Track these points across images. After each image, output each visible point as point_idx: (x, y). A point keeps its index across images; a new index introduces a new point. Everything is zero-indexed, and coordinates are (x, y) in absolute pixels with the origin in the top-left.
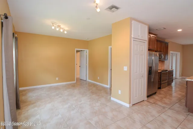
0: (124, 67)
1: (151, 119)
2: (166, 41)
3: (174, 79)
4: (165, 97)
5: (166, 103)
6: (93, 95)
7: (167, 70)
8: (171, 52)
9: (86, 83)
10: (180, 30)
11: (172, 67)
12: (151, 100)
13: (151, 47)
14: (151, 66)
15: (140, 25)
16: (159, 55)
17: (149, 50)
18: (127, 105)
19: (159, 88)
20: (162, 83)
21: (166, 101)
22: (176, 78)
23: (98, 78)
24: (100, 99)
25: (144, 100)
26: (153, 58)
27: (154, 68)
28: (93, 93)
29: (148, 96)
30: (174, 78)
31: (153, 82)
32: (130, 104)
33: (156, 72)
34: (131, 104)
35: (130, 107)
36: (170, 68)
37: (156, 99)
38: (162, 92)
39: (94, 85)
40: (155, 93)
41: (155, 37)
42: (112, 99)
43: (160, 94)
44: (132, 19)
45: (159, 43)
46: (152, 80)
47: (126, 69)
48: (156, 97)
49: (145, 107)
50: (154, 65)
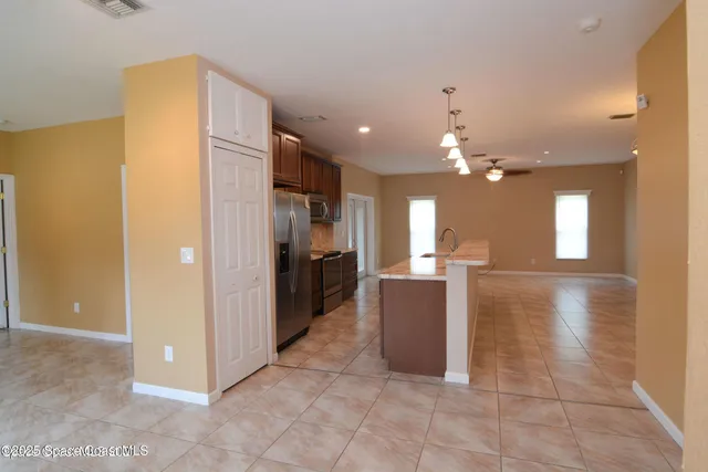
0: (183, 250)
1: (283, 425)
2: (336, 160)
3: (362, 278)
4: (333, 341)
5: (333, 360)
6: (40, 391)
7: (339, 253)
8: (350, 195)
9: (9, 340)
10: (364, 130)
11: (354, 241)
12: (291, 358)
13: (284, 176)
14: (285, 240)
15: (239, 93)
16: (311, 204)
17: (276, 186)
18: (202, 399)
19: (319, 312)
20: (326, 293)
21: (336, 350)
22: (367, 276)
23: (77, 305)
24: (76, 403)
25: (266, 365)
26: (292, 213)
27: (296, 248)
28: (37, 383)
29: (281, 348)
30: (359, 277)
31: (295, 294)
32: (214, 392)
33: (304, 260)
34: (218, 391)
35: (212, 405)
36: (350, 246)
37: (305, 352)
38: (327, 325)
39: (54, 344)
40: (304, 333)
41: (297, 143)
42: (139, 388)
43: (320, 332)
44: (205, 64)
45: (312, 164)
46: (293, 290)
47: (188, 255)
48: (305, 344)
49: (266, 387)
50: (296, 238)
